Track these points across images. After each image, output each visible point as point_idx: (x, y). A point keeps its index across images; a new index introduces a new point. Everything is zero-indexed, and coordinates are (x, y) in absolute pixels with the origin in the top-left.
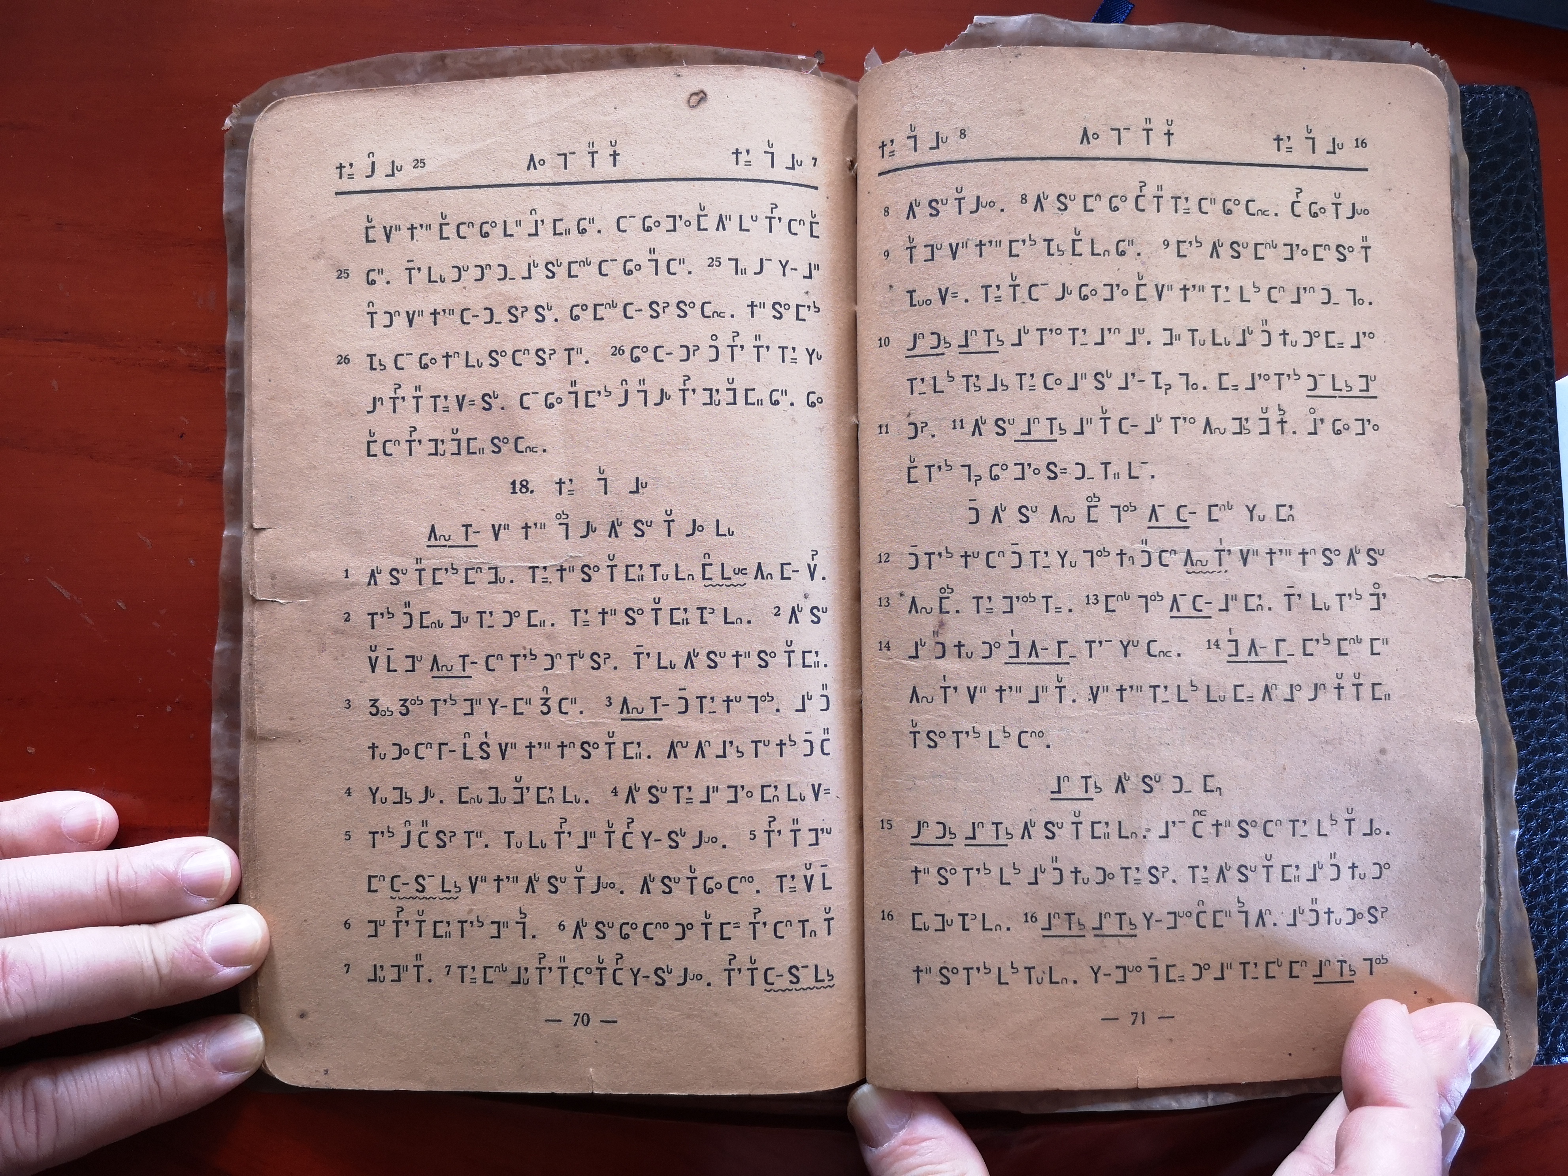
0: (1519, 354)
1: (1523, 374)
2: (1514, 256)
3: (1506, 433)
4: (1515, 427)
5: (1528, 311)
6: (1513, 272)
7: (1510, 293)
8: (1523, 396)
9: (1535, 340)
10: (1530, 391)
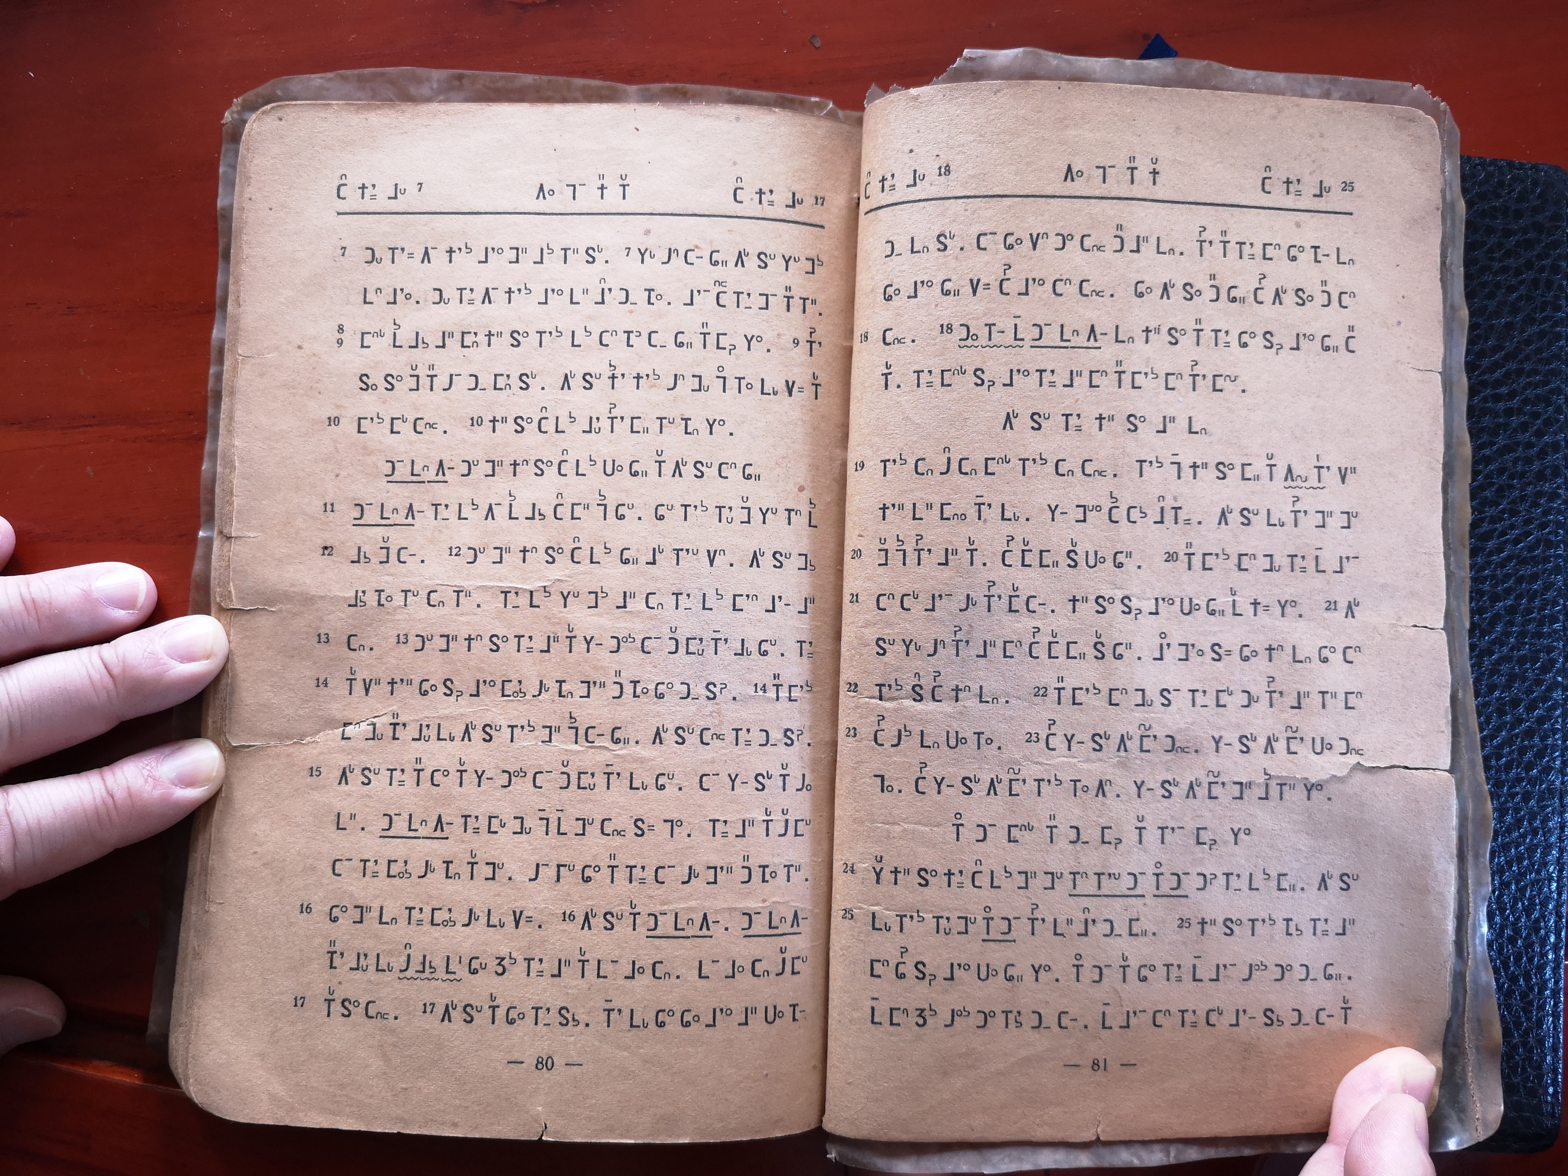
0: (1539, 434)
1: (1542, 454)
2: (1542, 335)
3: (1520, 512)
4: (1531, 507)
5: (1552, 392)
6: (1539, 351)
7: (1535, 372)
8: (1541, 476)
9: (1558, 420)
10: (1548, 471)
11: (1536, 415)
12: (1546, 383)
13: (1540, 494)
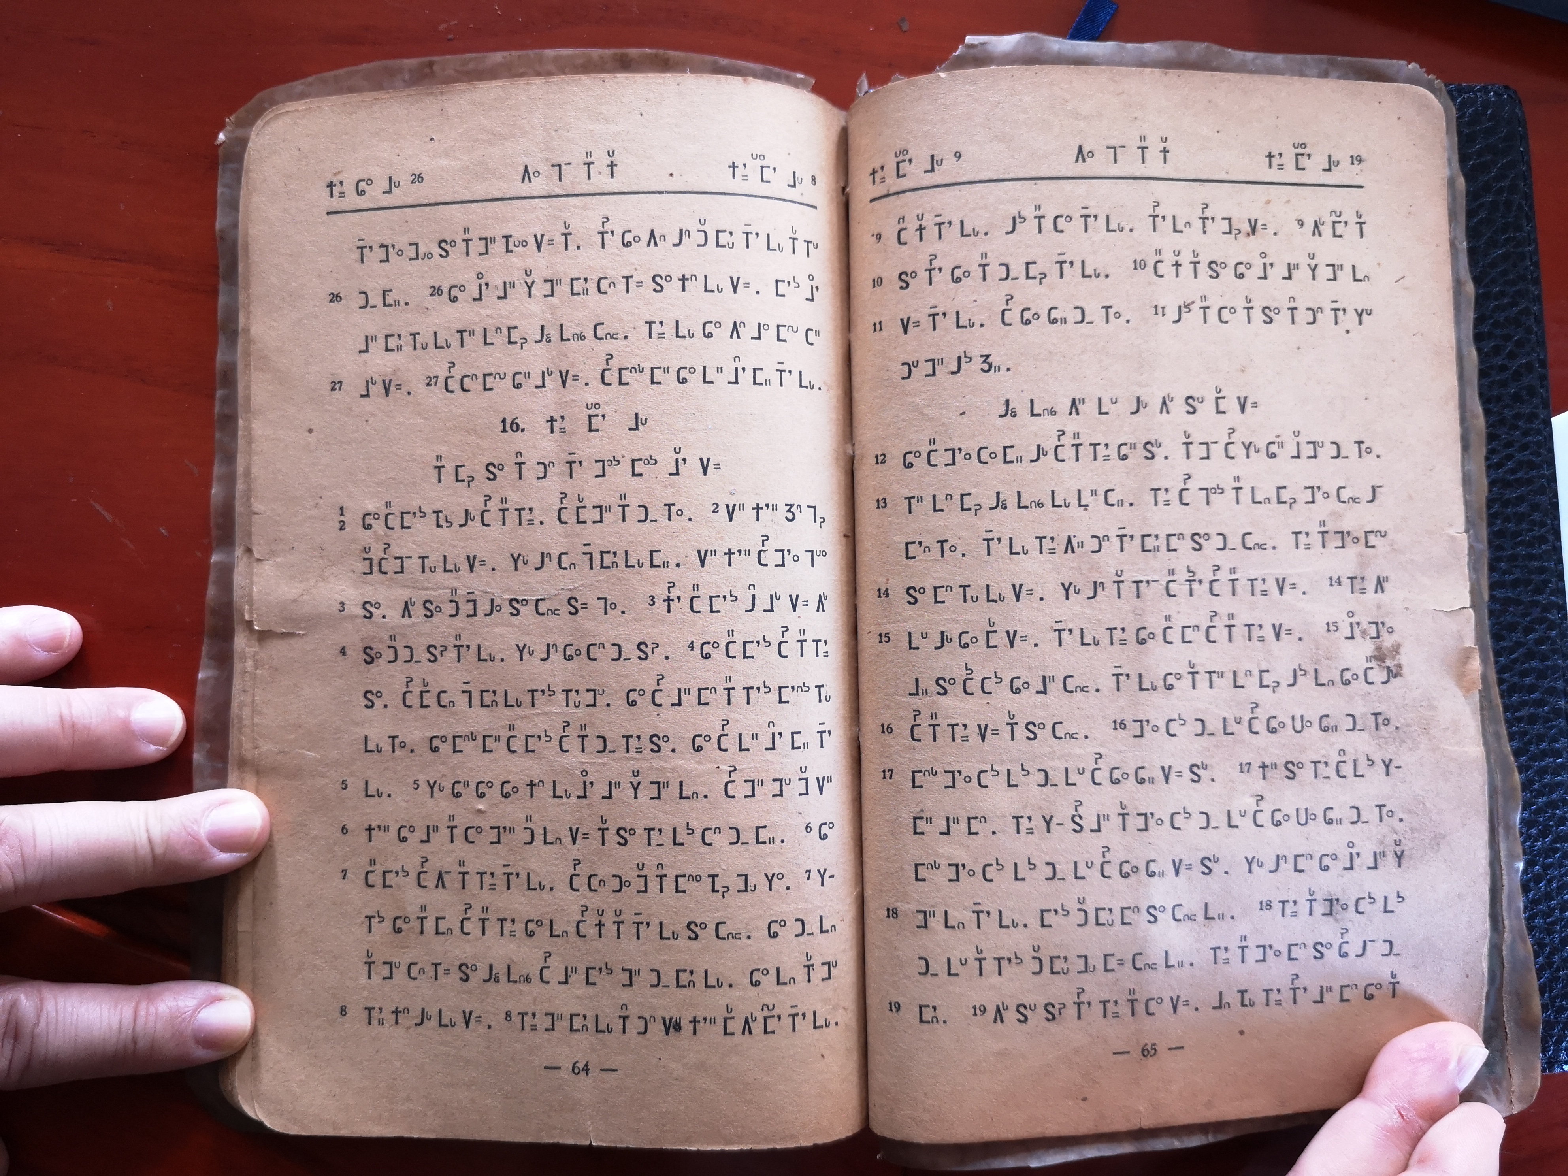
11: (1507, 338)
12: (1514, 304)
13: (1518, 416)
